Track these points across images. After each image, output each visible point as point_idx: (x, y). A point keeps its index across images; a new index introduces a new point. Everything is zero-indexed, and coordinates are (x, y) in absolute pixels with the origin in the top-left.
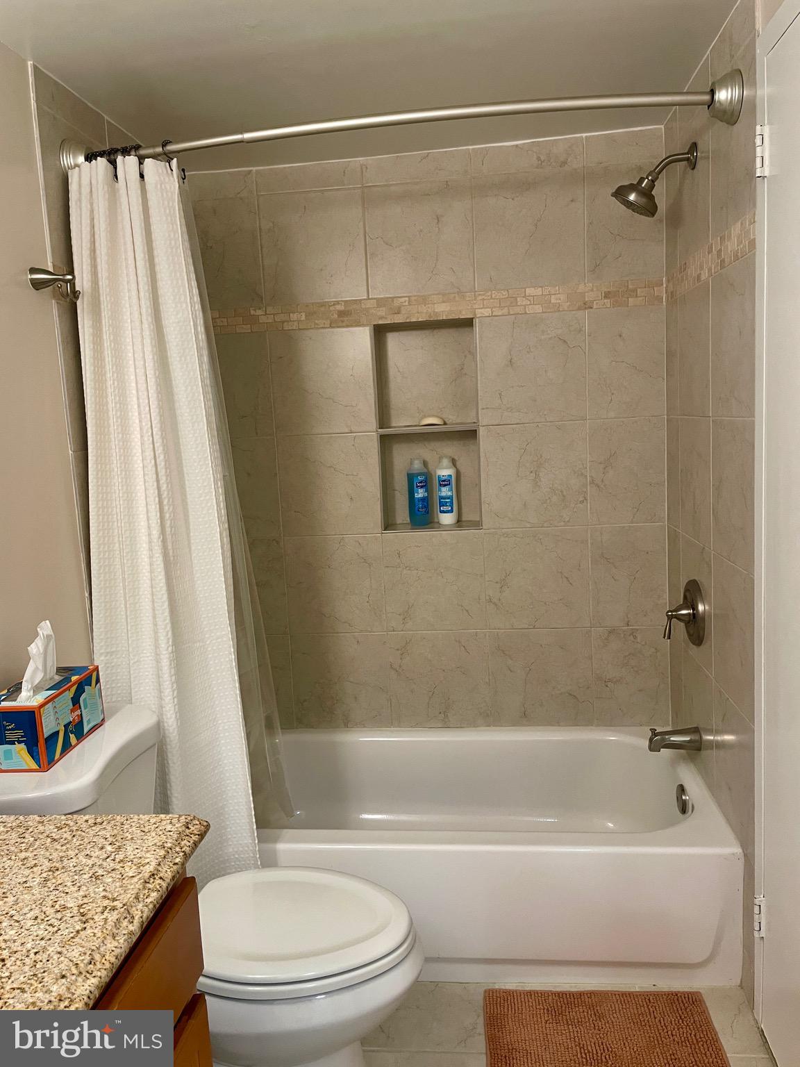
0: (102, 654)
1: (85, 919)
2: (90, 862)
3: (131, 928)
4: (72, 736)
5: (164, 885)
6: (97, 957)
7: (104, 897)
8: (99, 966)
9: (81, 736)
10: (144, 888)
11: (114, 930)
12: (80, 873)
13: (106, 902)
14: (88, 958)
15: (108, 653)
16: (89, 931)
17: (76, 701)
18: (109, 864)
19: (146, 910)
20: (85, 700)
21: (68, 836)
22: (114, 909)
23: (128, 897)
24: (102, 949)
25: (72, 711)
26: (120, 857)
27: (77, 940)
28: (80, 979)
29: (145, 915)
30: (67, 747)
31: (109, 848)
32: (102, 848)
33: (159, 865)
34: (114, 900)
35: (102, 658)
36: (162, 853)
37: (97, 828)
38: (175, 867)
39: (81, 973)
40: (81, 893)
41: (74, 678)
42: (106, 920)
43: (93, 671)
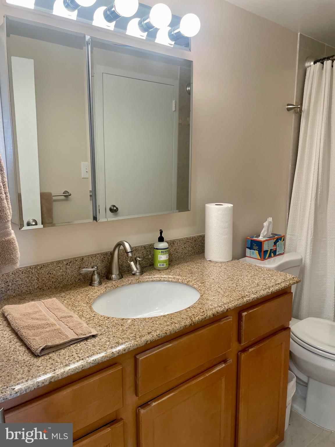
0: (289, 235)
1: (258, 285)
2: (264, 277)
3: (269, 291)
4: (272, 254)
5: (281, 287)
6: (258, 292)
7: (264, 283)
8: (258, 294)
9: (275, 255)
10: (275, 285)
11: (264, 290)
12: (261, 278)
13: (264, 284)
14: (256, 291)
15: (291, 235)
16: (258, 288)
17: (275, 243)
18: (269, 278)
19: (274, 290)
20: (278, 244)
21: (261, 270)
22: (266, 286)
23: (271, 285)
24: (260, 292)
25: (273, 246)
26: (272, 278)
27: (255, 288)
28: (253, 294)
29: (273, 290)
30: (270, 256)
31: (270, 276)
32: (268, 275)
33: (281, 282)
34: (267, 285)
35: (289, 236)
36: (283, 280)
37: (268, 271)
38: (286, 285)
39: (253, 293)
40: (259, 281)
41: (276, 237)
42: (263, 287)
43: (283, 236)
